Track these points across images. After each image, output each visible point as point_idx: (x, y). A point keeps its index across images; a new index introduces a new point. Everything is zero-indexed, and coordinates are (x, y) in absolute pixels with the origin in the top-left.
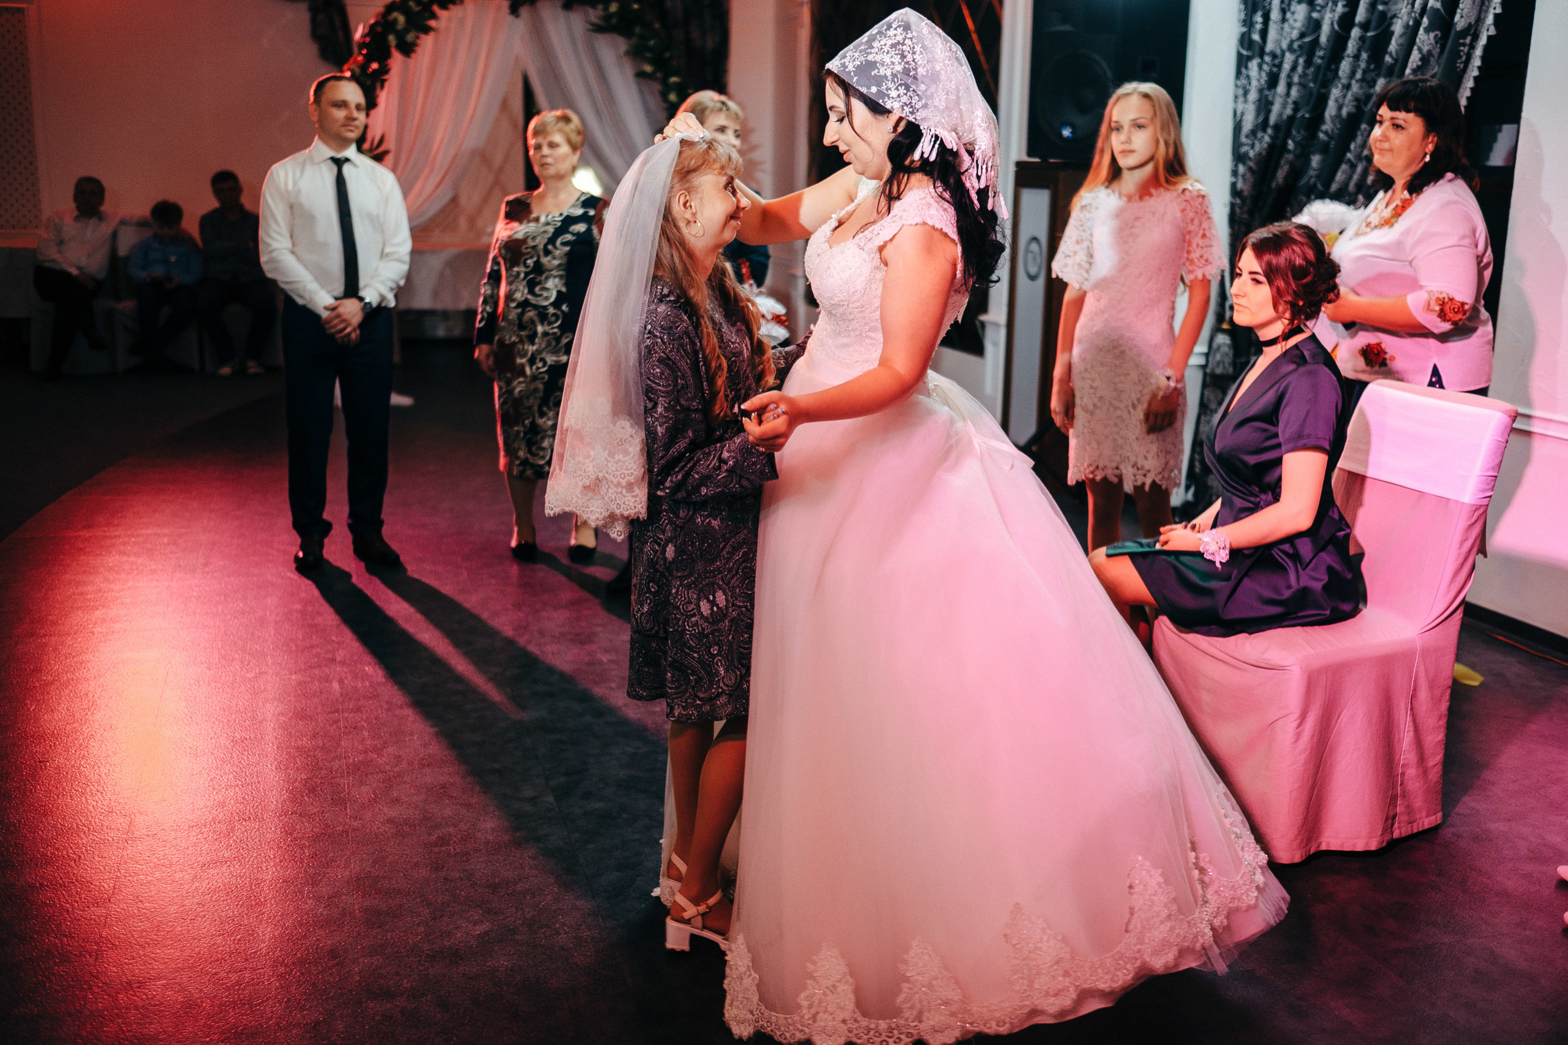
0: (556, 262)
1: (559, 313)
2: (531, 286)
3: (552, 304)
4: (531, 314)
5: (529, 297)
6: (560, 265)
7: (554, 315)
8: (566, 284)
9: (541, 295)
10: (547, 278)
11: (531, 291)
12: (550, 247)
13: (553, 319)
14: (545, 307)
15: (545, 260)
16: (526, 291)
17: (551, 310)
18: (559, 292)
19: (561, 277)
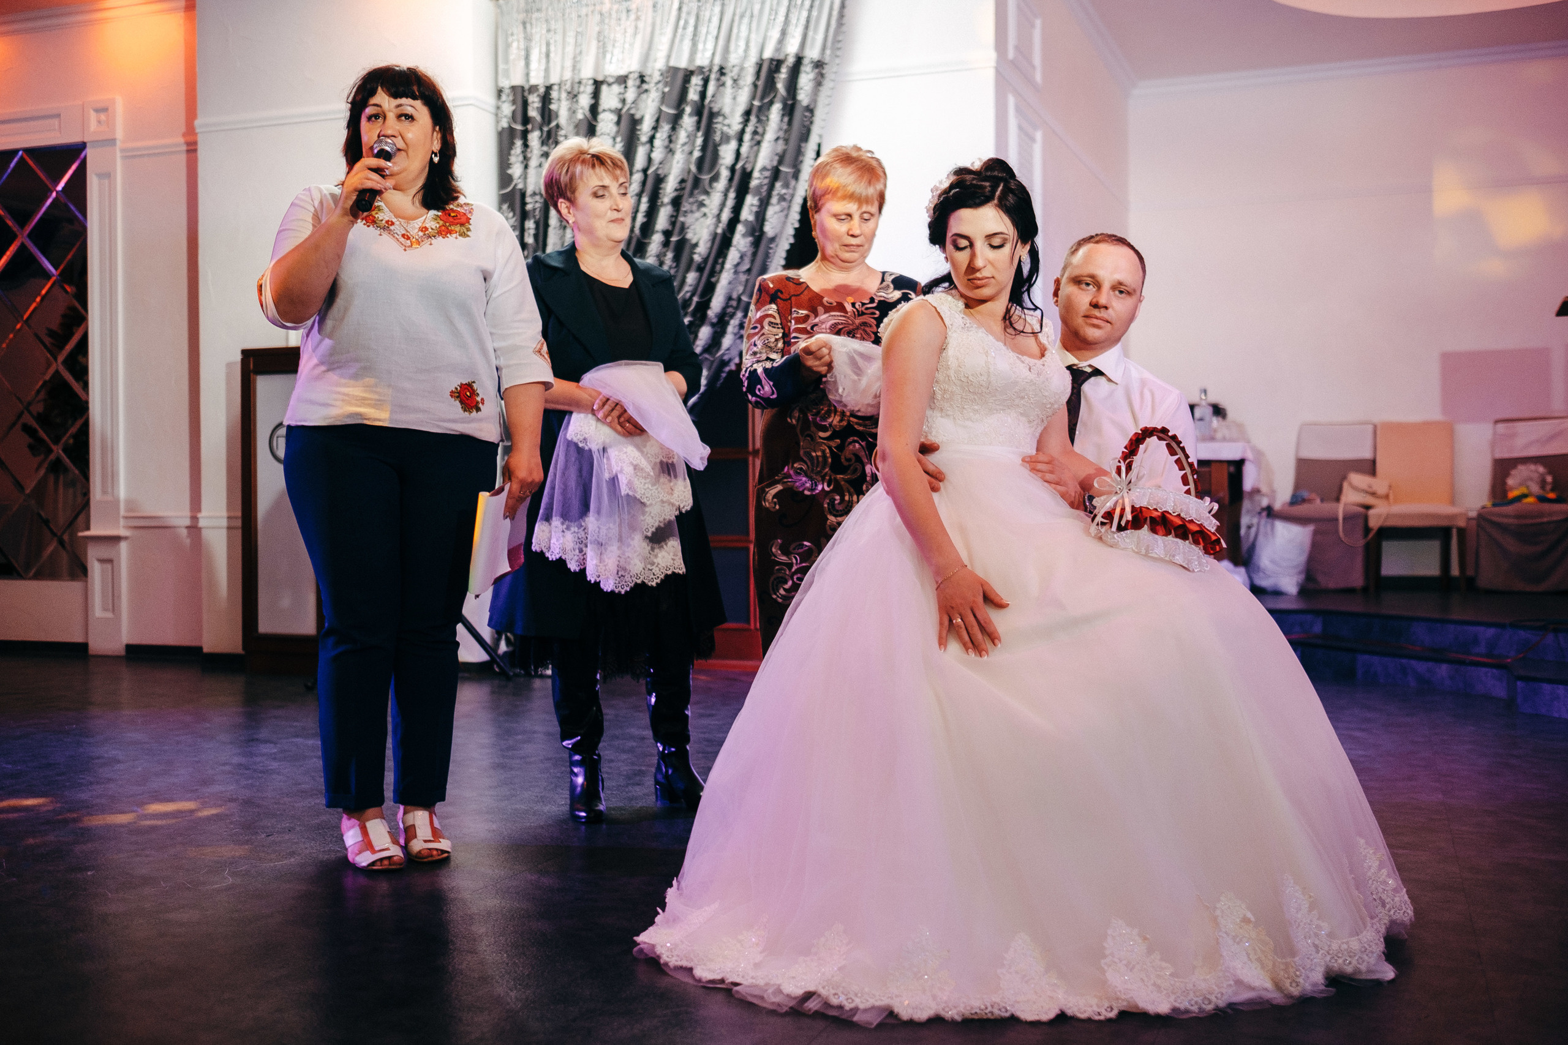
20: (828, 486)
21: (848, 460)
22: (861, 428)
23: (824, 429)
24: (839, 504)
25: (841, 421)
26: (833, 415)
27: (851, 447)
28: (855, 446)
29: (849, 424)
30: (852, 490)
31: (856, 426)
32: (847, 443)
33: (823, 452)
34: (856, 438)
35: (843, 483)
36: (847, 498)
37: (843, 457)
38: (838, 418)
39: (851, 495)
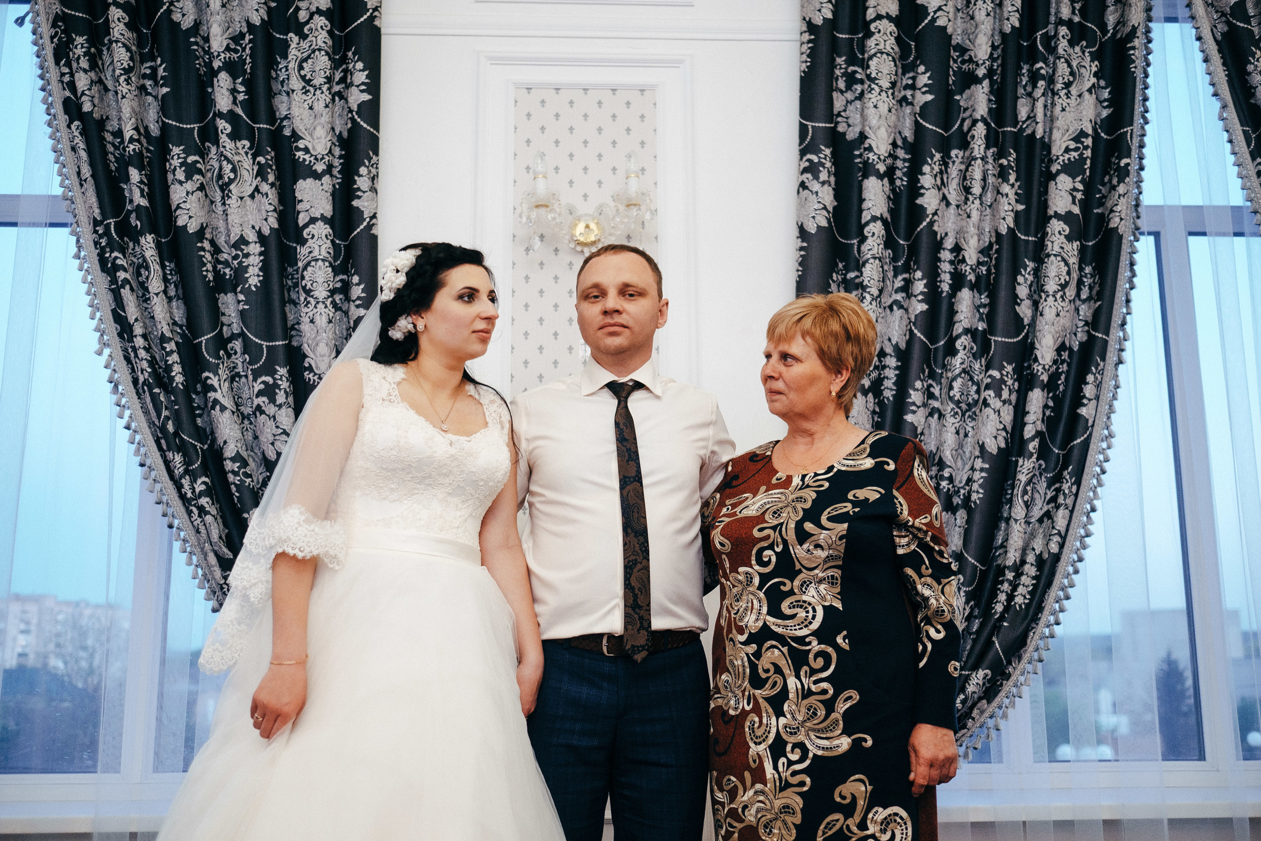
0: (822, 554)
1: (830, 650)
2: (775, 598)
3: (814, 634)
4: (774, 655)
5: (771, 620)
6: (829, 558)
7: (818, 654)
8: (843, 596)
9: (793, 616)
10: (804, 584)
11: (775, 611)
12: (809, 526)
13: (820, 662)
14: (801, 640)
15: (799, 551)
16: (765, 610)
17: (815, 646)
18: (828, 610)
19: (832, 581)
20: (748, 704)
21: (767, 671)
22: (779, 630)
23: (741, 631)
24: (759, 727)
25: (757, 620)
26: (749, 613)
27: (769, 654)
28: (773, 653)
29: (765, 627)
30: (770, 710)
31: (773, 627)
32: (763, 651)
33: (742, 660)
34: (774, 643)
35: (761, 700)
36: (764, 721)
37: (760, 667)
38: (754, 617)
39: (769, 716)
